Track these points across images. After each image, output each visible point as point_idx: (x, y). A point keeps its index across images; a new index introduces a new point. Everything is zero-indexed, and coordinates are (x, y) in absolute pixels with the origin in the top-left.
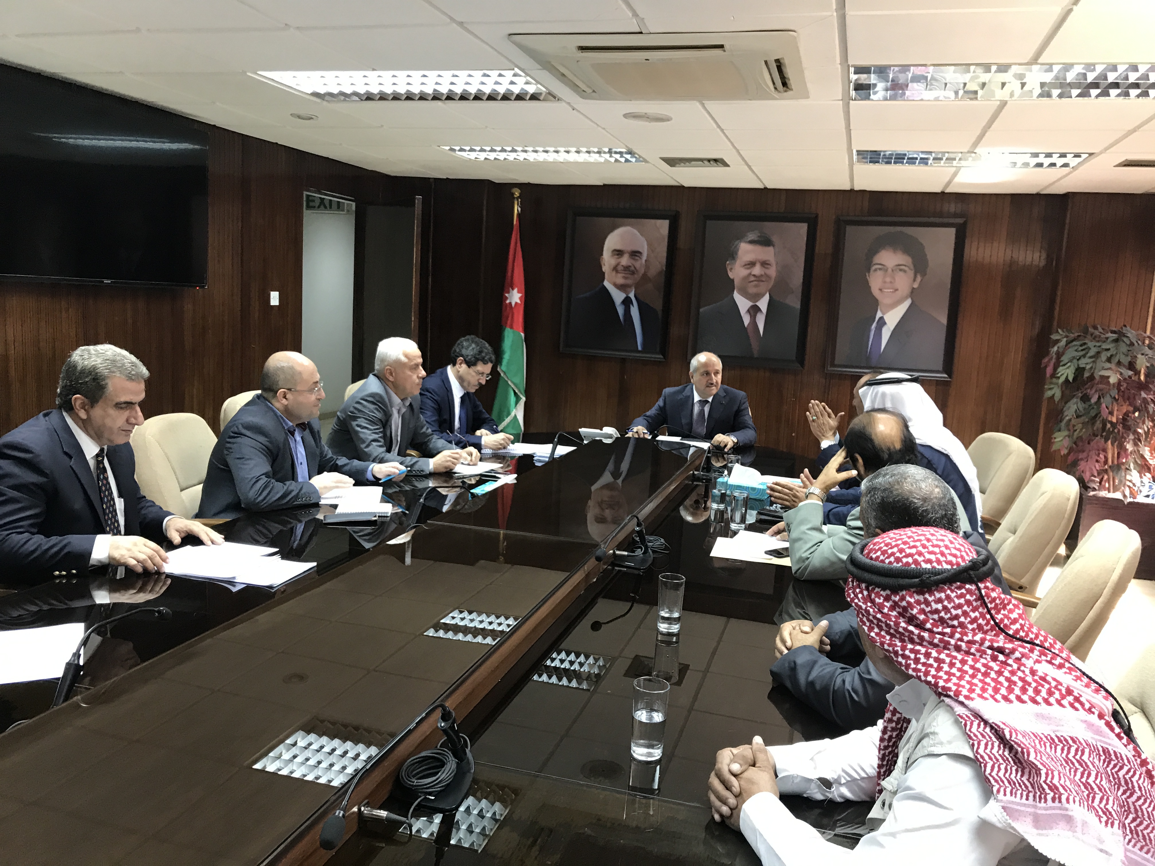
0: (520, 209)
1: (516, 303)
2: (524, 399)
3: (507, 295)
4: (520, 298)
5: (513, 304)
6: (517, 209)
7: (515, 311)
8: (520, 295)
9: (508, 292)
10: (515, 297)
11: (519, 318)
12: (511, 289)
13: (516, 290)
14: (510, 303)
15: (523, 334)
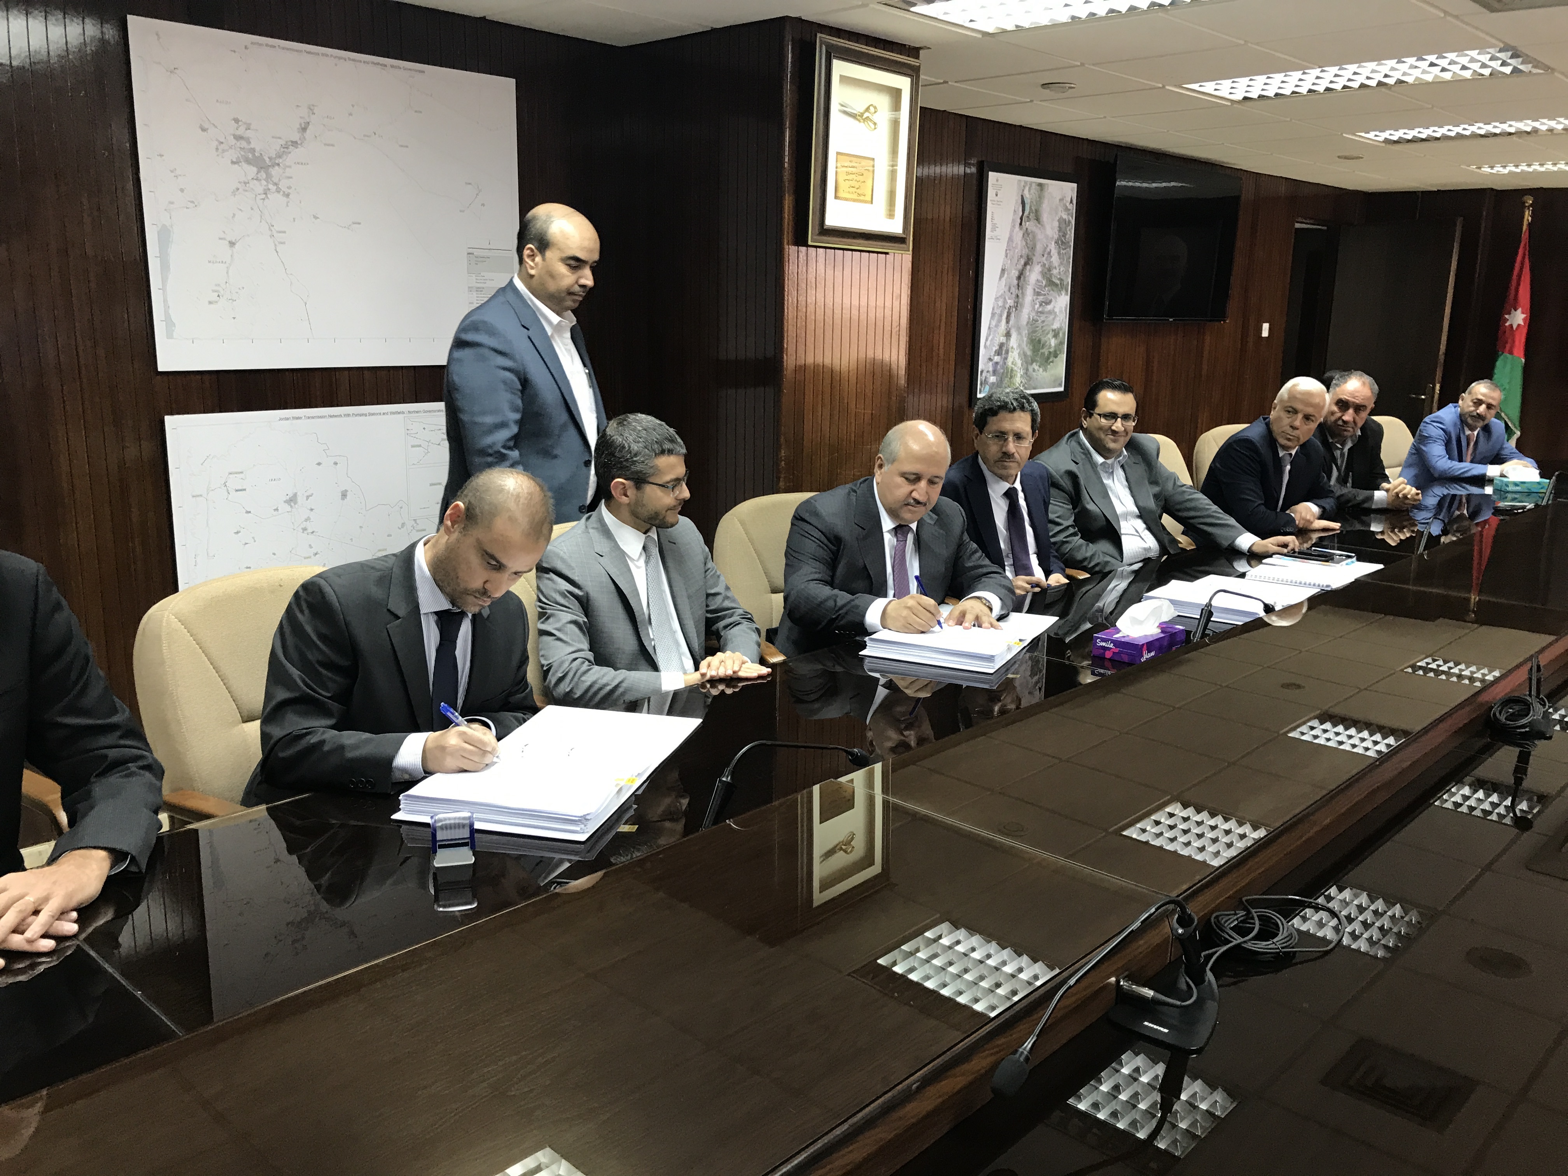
0: (1530, 219)
1: (1519, 325)
2: (1518, 433)
3: (1507, 316)
4: (1524, 320)
5: (1515, 327)
6: (1528, 217)
7: (1513, 336)
8: (1524, 316)
9: (1509, 313)
10: (1518, 318)
11: (1520, 340)
12: (1513, 310)
13: (1519, 310)
14: (1511, 326)
15: (1523, 360)
